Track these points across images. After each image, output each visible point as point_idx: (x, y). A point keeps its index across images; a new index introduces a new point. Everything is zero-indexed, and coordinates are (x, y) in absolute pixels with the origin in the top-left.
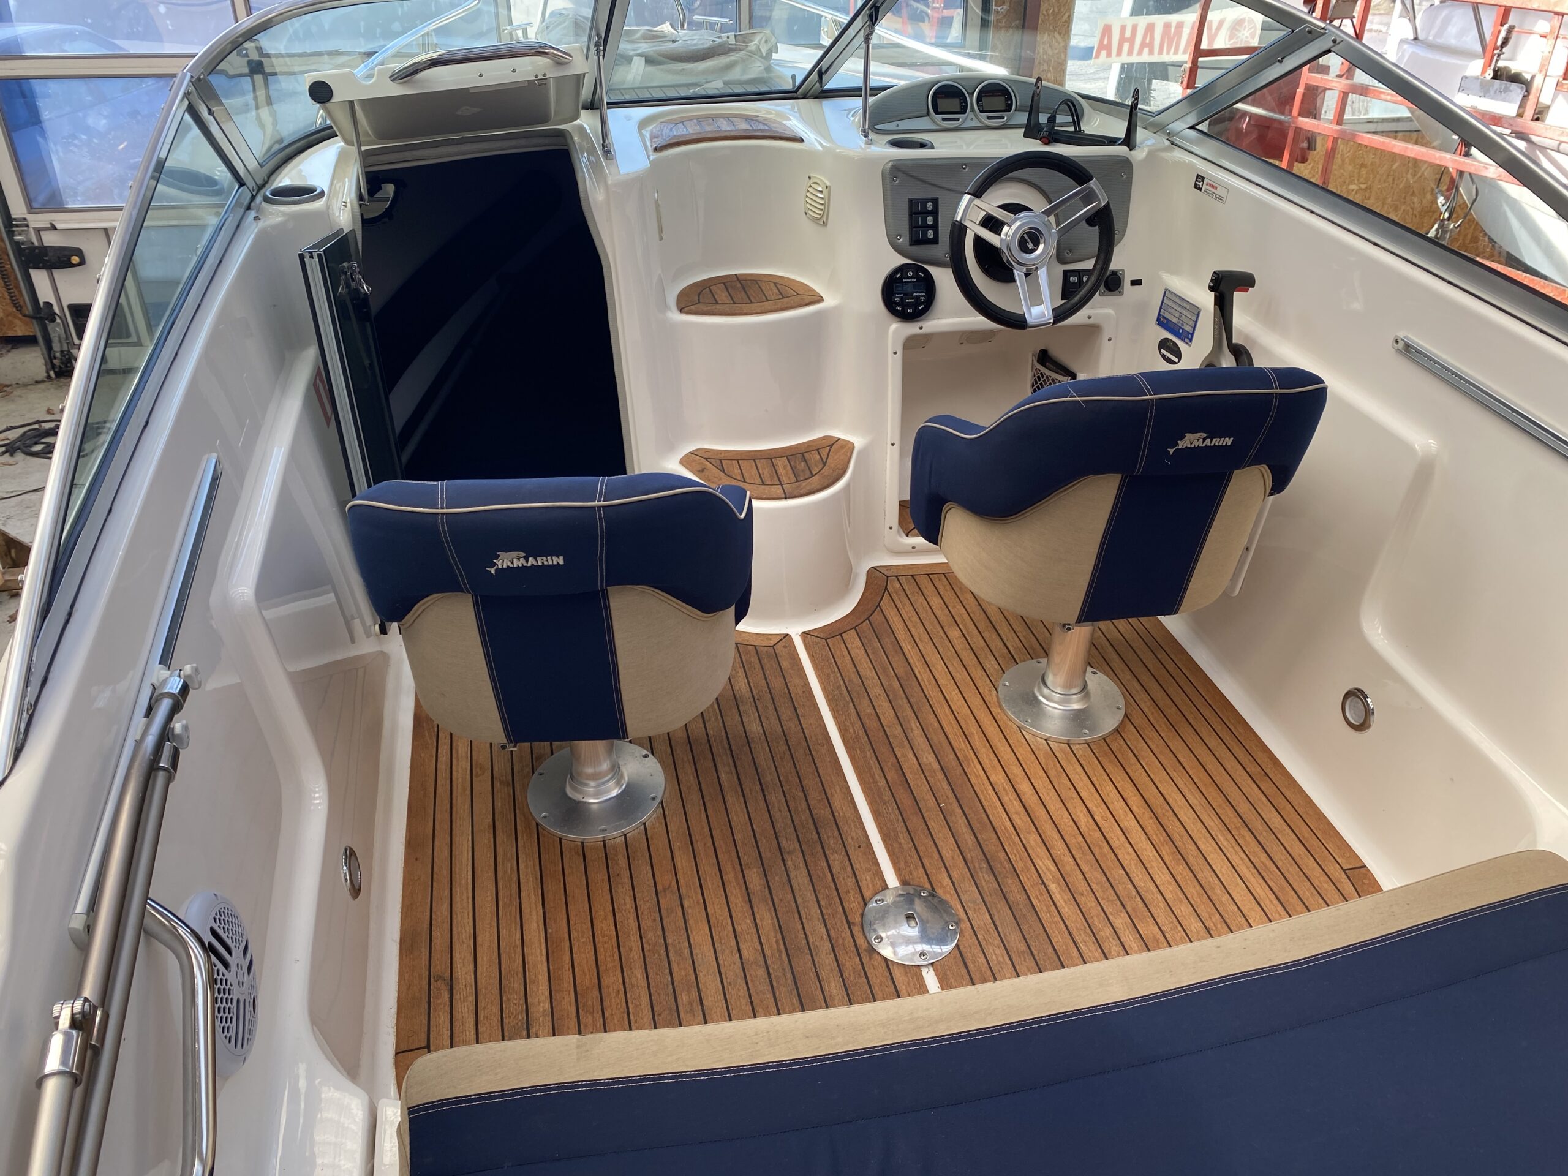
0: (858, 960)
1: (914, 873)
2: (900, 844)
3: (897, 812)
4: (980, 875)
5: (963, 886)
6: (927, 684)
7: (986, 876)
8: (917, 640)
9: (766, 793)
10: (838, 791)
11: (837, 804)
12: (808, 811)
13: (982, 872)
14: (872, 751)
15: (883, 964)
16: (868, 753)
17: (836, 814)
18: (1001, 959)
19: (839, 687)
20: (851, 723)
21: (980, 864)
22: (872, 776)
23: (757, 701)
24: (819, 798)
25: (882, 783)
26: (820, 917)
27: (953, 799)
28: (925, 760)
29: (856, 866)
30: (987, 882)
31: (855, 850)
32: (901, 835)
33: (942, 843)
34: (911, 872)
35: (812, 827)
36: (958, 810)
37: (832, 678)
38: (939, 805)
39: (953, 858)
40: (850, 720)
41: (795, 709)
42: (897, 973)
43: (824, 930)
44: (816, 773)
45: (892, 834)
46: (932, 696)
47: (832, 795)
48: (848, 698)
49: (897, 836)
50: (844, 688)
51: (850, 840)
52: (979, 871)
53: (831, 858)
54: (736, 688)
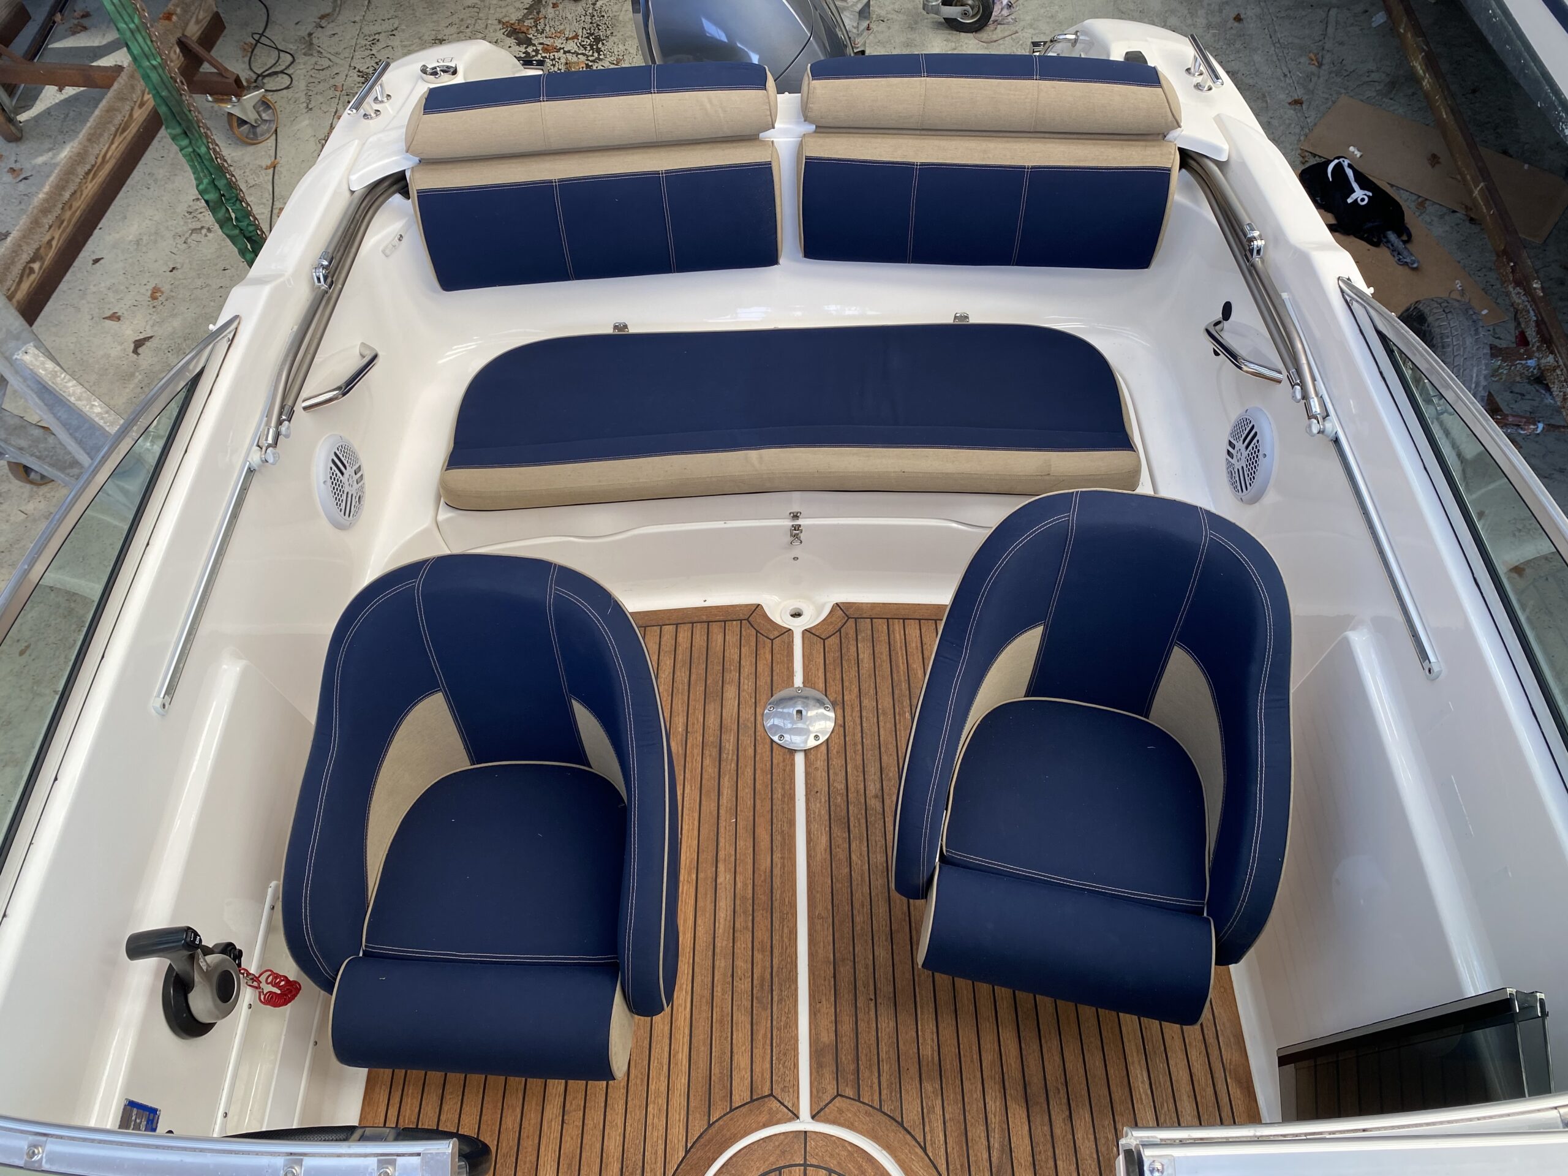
0: (845, 698)
1: (781, 759)
2: (783, 788)
3: (775, 821)
4: (731, 748)
5: (749, 742)
6: (685, 986)
7: (727, 746)
8: (666, 1067)
9: (885, 865)
10: (819, 855)
11: (824, 840)
12: (851, 836)
13: (729, 750)
14: (774, 899)
15: (828, 693)
16: (778, 896)
17: (827, 829)
18: (746, 681)
19: (780, 1001)
20: (783, 941)
21: (727, 757)
22: (783, 866)
23: (873, 997)
24: (838, 850)
25: (777, 856)
26: (864, 735)
27: (722, 824)
28: (728, 877)
29: (825, 774)
30: (729, 741)
31: (821, 790)
32: (780, 796)
33: (749, 782)
34: (784, 761)
35: (852, 819)
36: (722, 812)
37: (784, 1019)
38: (736, 821)
39: (746, 766)
40: (782, 947)
41: (835, 977)
42: (821, 685)
43: (864, 725)
44: (834, 880)
45: (786, 799)
46: (686, 966)
47: (826, 850)
48: (775, 980)
49: (783, 796)
50: (775, 998)
51: (823, 800)
52: (731, 752)
53: (843, 786)
54: (892, 1024)
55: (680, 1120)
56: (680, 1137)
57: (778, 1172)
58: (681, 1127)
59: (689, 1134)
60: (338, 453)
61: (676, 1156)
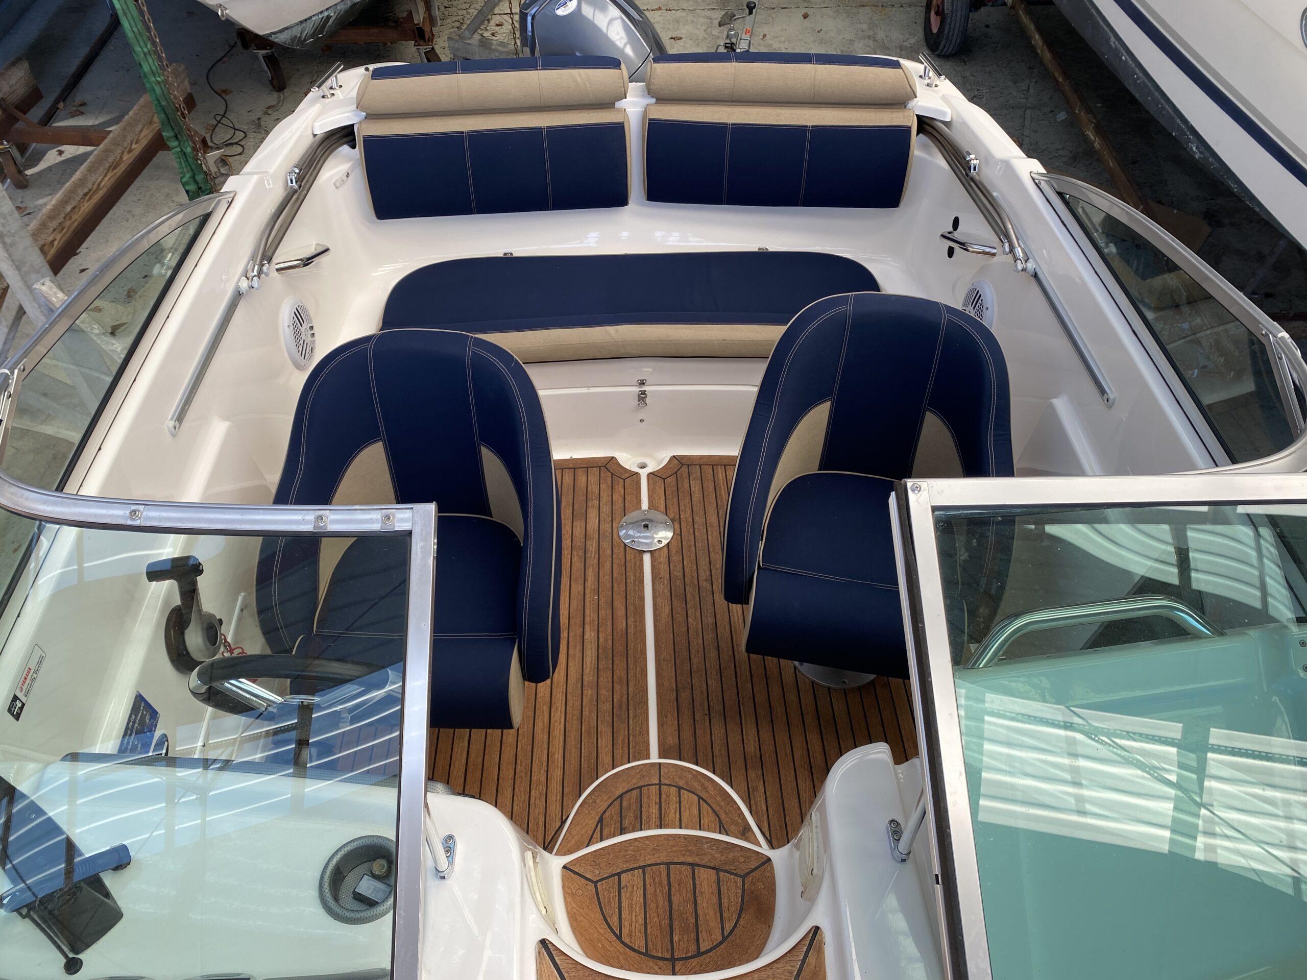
0: (682, 516)
1: (633, 557)
2: (635, 576)
3: (628, 597)
4: (594, 550)
5: (607, 546)
6: (559, 708)
7: (591, 548)
8: (545, 764)
9: (714, 624)
10: (663, 619)
11: (667, 609)
12: (688, 606)
13: (592, 551)
14: (629, 648)
15: (668, 513)
16: (632, 647)
17: (669, 602)
18: (604, 506)
19: (635, 717)
20: (636, 677)
21: (591, 556)
22: (636, 627)
23: (707, 713)
24: (678, 615)
25: (631, 620)
26: (696, 540)
27: (587, 599)
28: (592, 635)
29: (667, 566)
30: (592, 545)
31: (664, 576)
32: (632, 581)
33: (608, 572)
34: (635, 558)
35: (688, 595)
36: (587, 592)
37: (638, 729)
38: (598, 598)
39: (605, 562)
40: (636, 680)
41: (677, 699)
42: (663, 508)
43: (696, 533)
44: (675, 635)
45: (637, 583)
46: (561, 694)
47: (668, 616)
48: (631, 703)
49: (635, 581)
50: (631, 715)
51: (666, 583)
52: (593, 553)
53: (681, 574)
54: (723, 731)
55: (556, 801)
56: (557, 812)
57: (638, 790)
58: (558, 806)
59: (564, 811)
60: (299, 309)
61: (554, 826)
